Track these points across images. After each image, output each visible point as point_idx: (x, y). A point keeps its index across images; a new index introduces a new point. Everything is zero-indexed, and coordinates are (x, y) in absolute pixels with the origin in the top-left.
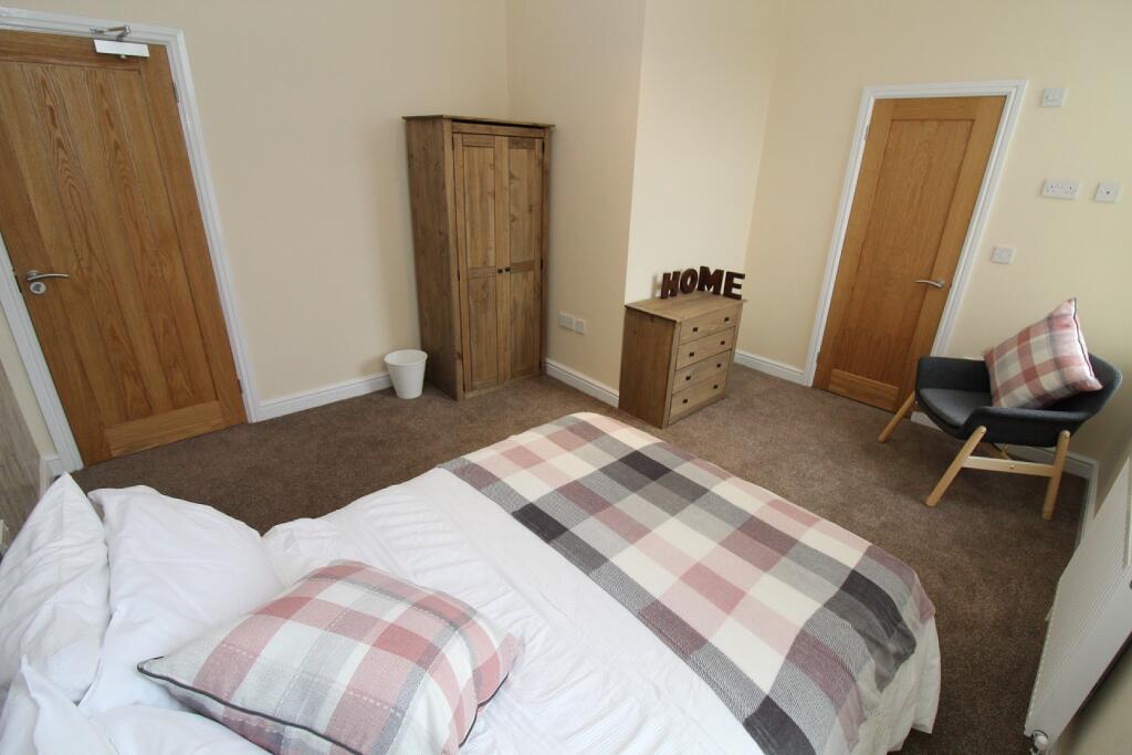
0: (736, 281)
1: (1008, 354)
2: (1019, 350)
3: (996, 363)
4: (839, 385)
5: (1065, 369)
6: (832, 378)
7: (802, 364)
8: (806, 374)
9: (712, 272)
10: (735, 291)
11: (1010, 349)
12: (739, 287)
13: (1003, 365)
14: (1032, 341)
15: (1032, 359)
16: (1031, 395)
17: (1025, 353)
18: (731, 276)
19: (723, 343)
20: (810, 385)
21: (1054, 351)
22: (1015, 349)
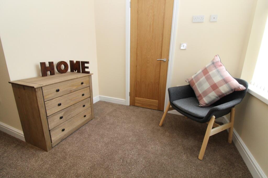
0: (86, 65)
1: (201, 80)
2: (206, 78)
3: (196, 84)
4: (138, 103)
5: (229, 83)
6: (136, 101)
7: (125, 97)
8: (126, 101)
9: (75, 62)
10: (86, 70)
11: (201, 78)
12: (87, 68)
13: (200, 85)
14: (210, 73)
15: (213, 80)
16: (216, 95)
17: (209, 78)
18: (83, 63)
19: (83, 95)
20: (129, 104)
21: (222, 76)
22: (204, 77)
